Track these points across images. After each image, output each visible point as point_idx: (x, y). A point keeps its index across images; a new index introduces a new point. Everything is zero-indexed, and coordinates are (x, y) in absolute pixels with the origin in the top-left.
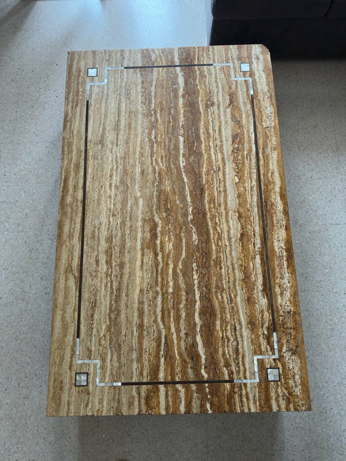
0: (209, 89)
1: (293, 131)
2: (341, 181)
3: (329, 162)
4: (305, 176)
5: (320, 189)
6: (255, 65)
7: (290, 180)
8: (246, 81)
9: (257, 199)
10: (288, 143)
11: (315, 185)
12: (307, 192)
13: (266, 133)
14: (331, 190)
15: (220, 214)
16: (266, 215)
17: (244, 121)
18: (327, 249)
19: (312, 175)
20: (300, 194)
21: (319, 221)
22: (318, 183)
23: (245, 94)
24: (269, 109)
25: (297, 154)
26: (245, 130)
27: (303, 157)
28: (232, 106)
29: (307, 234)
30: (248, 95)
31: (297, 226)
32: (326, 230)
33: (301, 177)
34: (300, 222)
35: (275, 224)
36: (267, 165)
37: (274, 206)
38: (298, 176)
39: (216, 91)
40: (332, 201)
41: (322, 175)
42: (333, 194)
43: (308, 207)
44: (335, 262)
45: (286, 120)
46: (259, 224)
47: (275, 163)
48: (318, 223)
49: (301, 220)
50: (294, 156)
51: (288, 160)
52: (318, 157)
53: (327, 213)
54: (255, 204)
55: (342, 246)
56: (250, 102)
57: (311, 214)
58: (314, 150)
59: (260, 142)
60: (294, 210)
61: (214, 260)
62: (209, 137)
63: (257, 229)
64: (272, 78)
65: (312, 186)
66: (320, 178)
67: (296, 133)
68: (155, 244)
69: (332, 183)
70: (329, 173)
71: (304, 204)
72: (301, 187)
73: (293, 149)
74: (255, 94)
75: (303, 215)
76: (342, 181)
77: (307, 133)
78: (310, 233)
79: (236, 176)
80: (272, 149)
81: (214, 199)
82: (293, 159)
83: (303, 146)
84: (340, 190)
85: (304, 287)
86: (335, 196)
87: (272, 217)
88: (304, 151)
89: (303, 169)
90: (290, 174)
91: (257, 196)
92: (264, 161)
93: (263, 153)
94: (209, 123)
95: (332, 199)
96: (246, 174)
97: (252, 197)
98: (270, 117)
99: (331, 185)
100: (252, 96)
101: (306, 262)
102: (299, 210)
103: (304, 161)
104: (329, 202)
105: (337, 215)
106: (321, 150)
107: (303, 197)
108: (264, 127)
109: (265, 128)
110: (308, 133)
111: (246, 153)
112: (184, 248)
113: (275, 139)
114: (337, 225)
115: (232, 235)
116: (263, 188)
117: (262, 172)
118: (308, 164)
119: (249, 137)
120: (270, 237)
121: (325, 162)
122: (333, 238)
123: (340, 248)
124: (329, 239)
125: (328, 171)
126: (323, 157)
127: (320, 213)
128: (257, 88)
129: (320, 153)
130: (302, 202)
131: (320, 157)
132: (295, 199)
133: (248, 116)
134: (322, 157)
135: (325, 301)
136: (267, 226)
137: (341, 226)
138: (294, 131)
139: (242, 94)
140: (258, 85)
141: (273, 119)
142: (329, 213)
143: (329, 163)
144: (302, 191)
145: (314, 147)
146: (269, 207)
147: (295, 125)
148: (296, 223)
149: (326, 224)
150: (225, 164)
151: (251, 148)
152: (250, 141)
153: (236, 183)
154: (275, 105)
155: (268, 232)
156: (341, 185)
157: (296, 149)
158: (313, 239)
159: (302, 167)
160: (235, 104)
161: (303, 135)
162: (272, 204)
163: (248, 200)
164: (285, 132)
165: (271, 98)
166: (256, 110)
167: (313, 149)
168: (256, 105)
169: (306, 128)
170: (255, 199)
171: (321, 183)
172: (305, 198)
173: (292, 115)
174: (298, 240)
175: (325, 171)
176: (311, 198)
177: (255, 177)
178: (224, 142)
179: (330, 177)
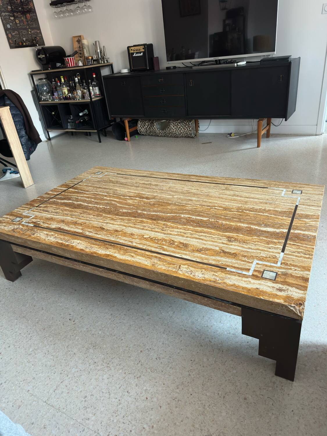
0: (250, 243)
1: (206, 407)
2: (97, 430)
3: (133, 432)
4: (134, 385)
5: (107, 395)
6: (270, 284)
7: (141, 365)
8: (248, 270)
9: (120, 242)
10: (191, 390)
11: (115, 392)
12: (115, 376)
13: (174, 265)
14: (95, 408)
15: (128, 223)
16: (103, 243)
17: (197, 254)
18: (46, 362)
19: (130, 394)
20: (118, 367)
21: (77, 370)
22: (116, 397)
23: (231, 264)
24: (201, 275)
25: (168, 392)
26: (188, 252)
27: (160, 397)
28: (220, 252)
29: (75, 351)
30: (228, 266)
31: (90, 346)
32: (62, 372)
33: (136, 380)
34: (91, 351)
35: (92, 245)
36: (143, 256)
37: (105, 249)
38: (140, 376)
39: (246, 246)
40: (84, 400)
41: (122, 408)
42: (89, 408)
43: (99, 368)
44: (29, 362)
45: (228, 407)
46: (101, 238)
47: (139, 261)
48: (76, 368)
49: (92, 352)
50: (168, 387)
51: (167, 376)
52: (149, 419)
53: (76, 384)
54: (118, 240)
55: (34, 378)
56: (219, 265)
57: (90, 366)
58: (162, 420)
59: (169, 258)
60: (107, 352)
61: (102, 214)
62: (196, 231)
63: (99, 236)
64: (243, 293)
65: (118, 387)
66: (120, 404)
67: (199, 409)
68: (137, 197)
69: (103, 415)
70: (118, 421)
71: (105, 365)
72: (125, 373)
73: (178, 391)
74: (226, 271)
75: (95, 358)
76: (95, 432)
77: (193, 426)
78: (75, 354)
79: (150, 237)
80: (154, 263)
81: (141, 223)
82: (166, 383)
83: (177, 407)
84: (87, 422)
85: (41, 323)
86: (85, 408)
87: (98, 245)
88: (169, 404)
89: (145, 388)
90: (149, 368)
91: (122, 243)
92: (147, 255)
93: (156, 257)
94: (211, 235)
95: (85, 401)
96: (146, 242)
97: (124, 240)
98: (190, 273)
99: (101, 412)
100: (226, 268)
101: (55, 336)
102: (103, 356)
103: (154, 396)
104: (85, 395)
105: (65, 395)
106: (156, 432)
107: (113, 368)
108: (182, 266)
109: (180, 266)
110: (192, 428)
111: (165, 247)
112: (122, 206)
113: (163, 268)
114: (55, 388)
115: (108, 224)
116: (125, 247)
117: (139, 251)
118: (147, 398)
119: (179, 253)
120: (86, 240)
121: (135, 425)
122: (49, 374)
123: (34, 375)
124: (52, 370)
125: (122, 420)
126: (144, 428)
127: (83, 377)
128: (235, 275)
129: (153, 427)
130: (108, 364)
131: (147, 424)
132: (118, 358)
133: (201, 258)
134: (145, 426)
135: (15, 334)
136: (95, 241)
137: (51, 391)
138: (204, 408)
139: (231, 262)
140: (237, 277)
141: (187, 274)
142: (74, 388)
143: (131, 431)
144: (121, 371)
145: (166, 424)
146: (107, 246)
147: (214, 415)
148: (94, 347)
149: (68, 376)
150: (165, 234)
151: (168, 251)
152: (175, 252)
153: (144, 235)
154: (202, 282)
155: (90, 240)
156: (91, 427)
157: (177, 395)
158: (66, 353)
159: (149, 389)
160: (222, 254)
161: (194, 418)
162: (107, 248)
163: (124, 238)
164: (208, 394)
165: (214, 282)
166: (205, 266)
167: (164, 420)
168: (211, 268)
169: (202, 430)
170: (121, 241)
171: (114, 400)
172: (111, 369)
173: (234, 420)
174: (78, 339)
175: (124, 417)
176: (105, 377)
177: (139, 246)
178: (185, 238)
179: (112, 419)
